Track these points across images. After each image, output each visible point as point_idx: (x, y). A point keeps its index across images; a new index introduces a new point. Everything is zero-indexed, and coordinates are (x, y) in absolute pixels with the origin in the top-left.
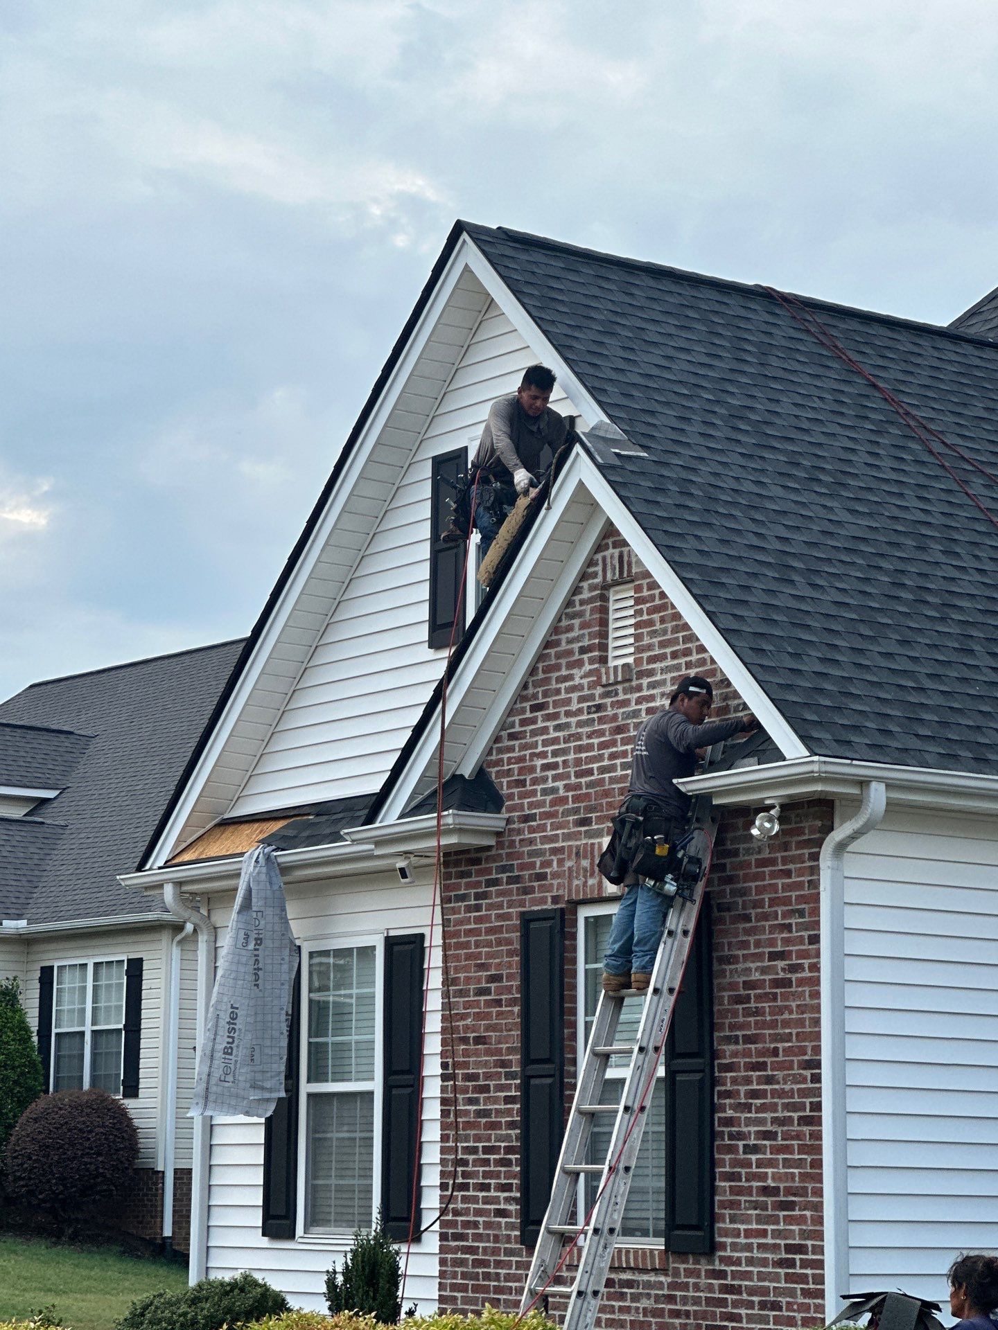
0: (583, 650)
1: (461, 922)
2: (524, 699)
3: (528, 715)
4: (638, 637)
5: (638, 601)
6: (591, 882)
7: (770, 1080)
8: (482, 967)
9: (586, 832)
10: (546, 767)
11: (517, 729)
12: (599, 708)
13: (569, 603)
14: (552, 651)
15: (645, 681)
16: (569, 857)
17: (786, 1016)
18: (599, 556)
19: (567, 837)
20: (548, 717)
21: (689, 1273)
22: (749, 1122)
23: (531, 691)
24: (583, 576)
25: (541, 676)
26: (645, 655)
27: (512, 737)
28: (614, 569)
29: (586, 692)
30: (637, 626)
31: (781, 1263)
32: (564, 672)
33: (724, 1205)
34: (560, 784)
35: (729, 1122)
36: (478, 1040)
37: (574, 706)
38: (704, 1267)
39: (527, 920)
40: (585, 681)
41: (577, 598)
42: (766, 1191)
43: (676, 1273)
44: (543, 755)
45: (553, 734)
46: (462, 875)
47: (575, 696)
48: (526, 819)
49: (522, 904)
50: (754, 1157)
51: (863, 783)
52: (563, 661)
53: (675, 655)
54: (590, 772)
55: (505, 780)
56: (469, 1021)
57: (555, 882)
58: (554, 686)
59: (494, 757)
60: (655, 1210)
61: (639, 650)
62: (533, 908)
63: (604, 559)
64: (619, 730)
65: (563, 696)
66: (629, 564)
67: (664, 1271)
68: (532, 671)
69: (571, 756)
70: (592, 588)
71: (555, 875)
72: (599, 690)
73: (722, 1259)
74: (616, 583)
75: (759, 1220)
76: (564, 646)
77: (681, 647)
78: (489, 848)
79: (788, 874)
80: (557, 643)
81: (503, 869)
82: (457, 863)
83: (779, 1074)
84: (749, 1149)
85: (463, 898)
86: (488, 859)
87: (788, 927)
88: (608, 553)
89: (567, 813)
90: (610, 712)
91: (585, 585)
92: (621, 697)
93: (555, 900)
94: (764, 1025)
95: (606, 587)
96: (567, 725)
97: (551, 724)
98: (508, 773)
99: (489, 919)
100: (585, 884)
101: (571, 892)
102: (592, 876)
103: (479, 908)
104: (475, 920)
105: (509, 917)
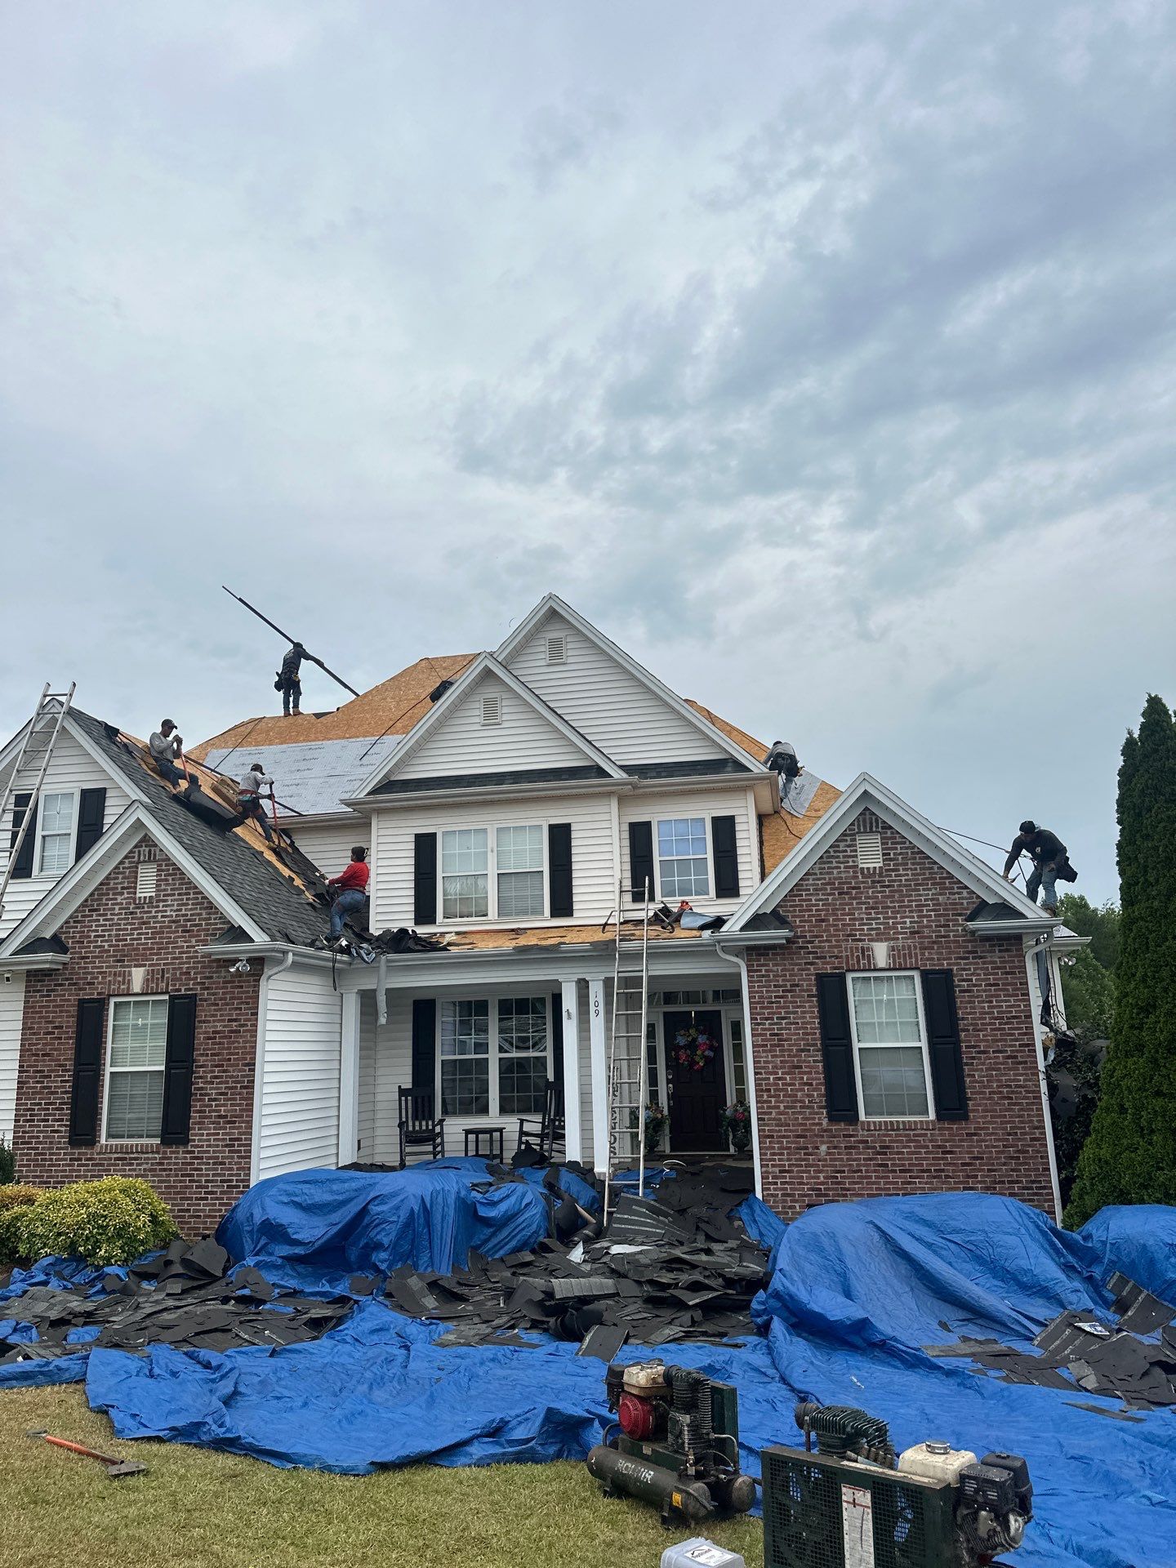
0: (123, 888)
1: (37, 1002)
2: (87, 906)
3: (87, 913)
4: (157, 886)
5: (158, 870)
6: (122, 987)
7: (224, 1071)
8: (50, 1022)
9: (121, 965)
10: (95, 936)
11: (80, 918)
12: (132, 913)
13: (116, 867)
14: (105, 887)
15: (161, 904)
16: (110, 976)
17: (236, 1045)
18: (137, 850)
19: (107, 967)
20: (100, 915)
21: (171, 1152)
22: (211, 1089)
23: (89, 903)
24: (126, 857)
25: (96, 897)
26: (162, 893)
27: (75, 922)
28: (145, 856)
29: (124, 906)
30: (157, 881)
31: (227, 1146)
32: (111, 896)
33: (195, 1123)
34: (106, 944)
35: (202, 1089)
36: (43, 1055)
37: (117, 911)
38: (181, 1149)
39: (81, 1002)
40: (124, 902)
41: (121, 866)
42: (220, 1117)
43: (165, 1153)
44: (97, 931)
45: (102, 922)
46: (39, 981)
47: (117, 907)
48: (83, 958)
49: (78, 995)
50: (214, 1103)
51: (285, 953)
52: (111, 892)
53: (179, 894)
54: (126, 940)
55: (70, 941)
56: (39, 1047)
57: (100, 986)
58: (104, 901)
59: (64, 930)
60: (157, 1126)
61: (158, 891)
62: (85, 997)
63: (139, 852)
64: (144, 923)
65: (110, 906)
66: (155, 855)
67: (158, 1153)
68: (92, 894)
69: (114, 932)
70: (130, 863)
71: (99, 983)
72: (133, 906)
73: (192, 1146)
74: (145, 862)
75: (215, 1129)
76: (112, 885)
77: (184, 891)
78: (58, 970)
79: (242, 987)
80: (109, 884)
81: (67, 979)
82: (35, 976)
83: (231, 1069)
84: (209, 1100)
85: (39, 991)
86: (56, 975)
87: (240, 1009)
88: (142, 849)
89: (110, 956)
90: (139, 915)
91: (127, 861)
92: (146, 909)
93: (99, 994)
94: (224, 1049)
95: (139, 862)
96: (113, 919)
97: (101, 918)
98: (73, 937)
99: (55, 1001)
100: (119, 988)
101: (109, 991)
102: (123, 984)
103: (49, 996)
104: (46, 1001)
105: (69, 1000)
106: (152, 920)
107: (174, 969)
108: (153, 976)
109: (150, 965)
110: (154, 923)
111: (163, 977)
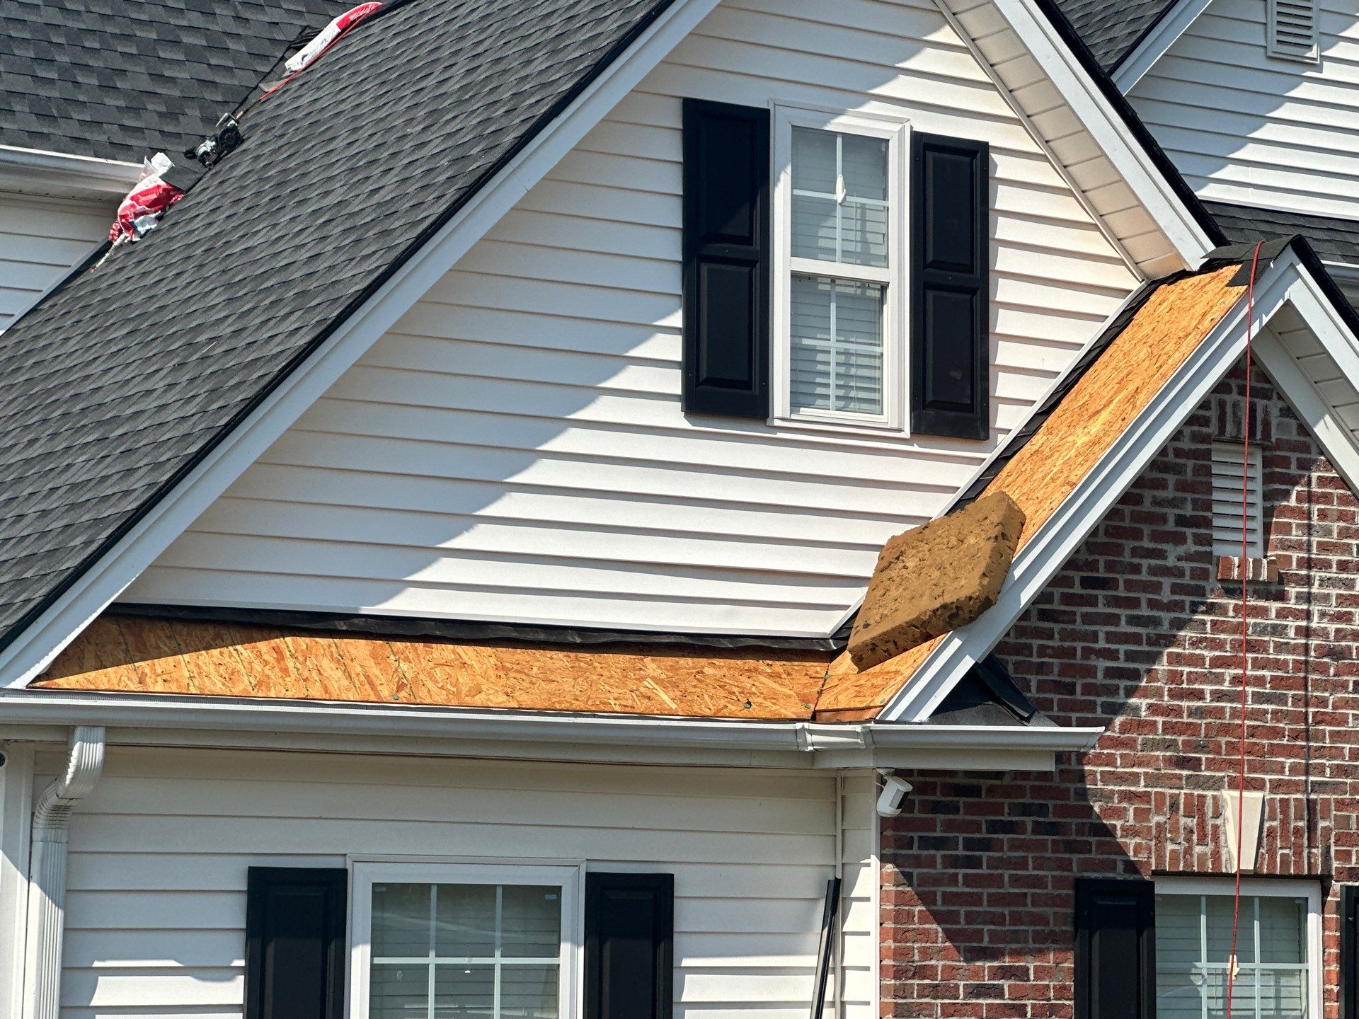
0: (1182, 521)
1: (935, 880)
4: (1280, 527)
5: (1281, 478)
6: (1198, 849)
9: (1188, 777)
10: (1110, 672)
12: (1211, 608)
15: (1294, 590)
16: (1159, 811)
18: (1213, 397)
19: (1152, 780)
26: (1294, 555)
28: (1239, 423)
29: (1187, 580)
30: (1279, 511)
32: (1147, 544)
34: (1143, 703)
37: (1166, 596)
39: (1084, 891)
40: (1187, 566)
45: (1124, 628)
46: (939, 808)
47: (1167, 582)
52: (1146, 529)
53: (1343, 566)
54: (1199, 695)
55: (1034, 680)
57: (1131, 842)
58: (1127, 558)
61: (1283, 545)
62: (1086, 874)
63: (1222, 405)
64: (1251, 646)
65: (1144, 576)
66: (1267, 425)
69: (1163, 666)
70: (1199, 437)
71: (1129, 831)
72: (1213, 584)
74: (1236, 441)
76: (1147, 506)
77: (1353, 558)
78: (1007, 775)
81: (1026, 810)
85: (939, 844)
86: (993, 790)
88: (1229, 398)
89: (1155, 745)
90: (1232, 618)
91: (1186, 430)
95: (1216, 442)
97: (1123, 613)
98: (1041, 668)
99: (997, 881)
100: (1188, 851)
101: (1160, 857)
102: (1202, 841)
103: (974, 863)
104: (968, 880)
105: (1038, 882)
106: (1271, 640)
107: (1341, 804)
108: (1285, 822)
109: (1277, 786)
110: (1279, 648)
111: (1311, 827)
